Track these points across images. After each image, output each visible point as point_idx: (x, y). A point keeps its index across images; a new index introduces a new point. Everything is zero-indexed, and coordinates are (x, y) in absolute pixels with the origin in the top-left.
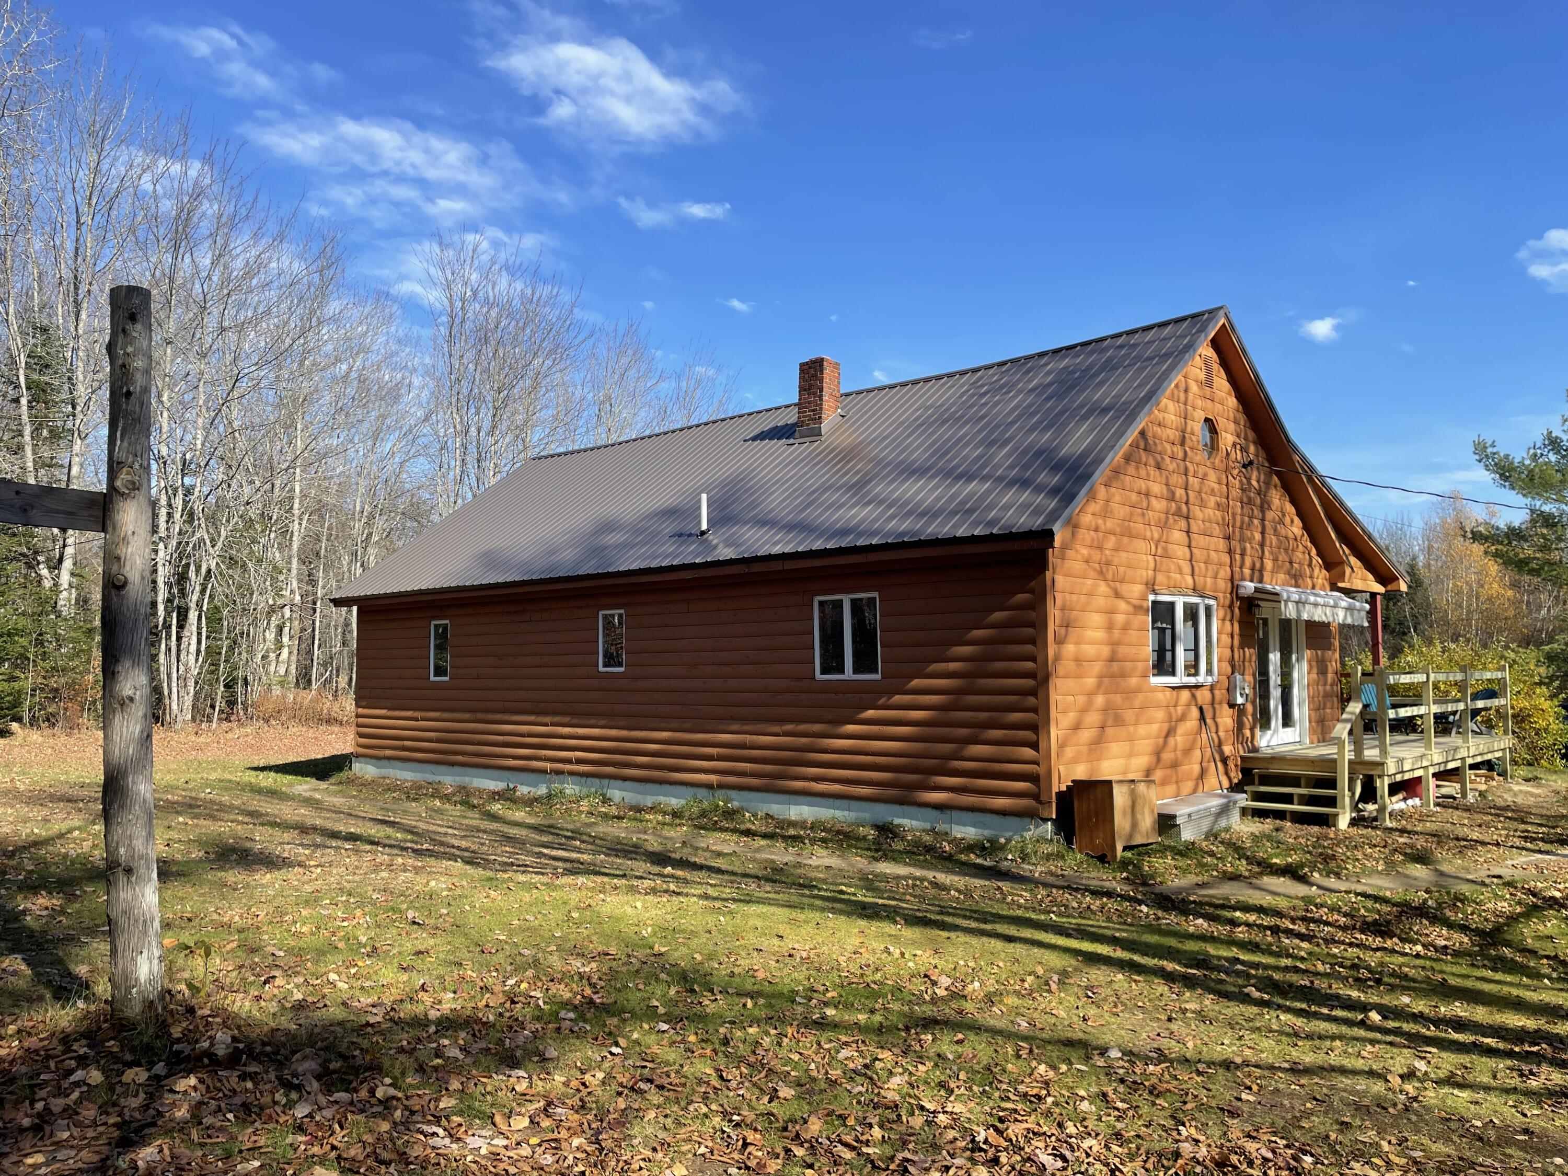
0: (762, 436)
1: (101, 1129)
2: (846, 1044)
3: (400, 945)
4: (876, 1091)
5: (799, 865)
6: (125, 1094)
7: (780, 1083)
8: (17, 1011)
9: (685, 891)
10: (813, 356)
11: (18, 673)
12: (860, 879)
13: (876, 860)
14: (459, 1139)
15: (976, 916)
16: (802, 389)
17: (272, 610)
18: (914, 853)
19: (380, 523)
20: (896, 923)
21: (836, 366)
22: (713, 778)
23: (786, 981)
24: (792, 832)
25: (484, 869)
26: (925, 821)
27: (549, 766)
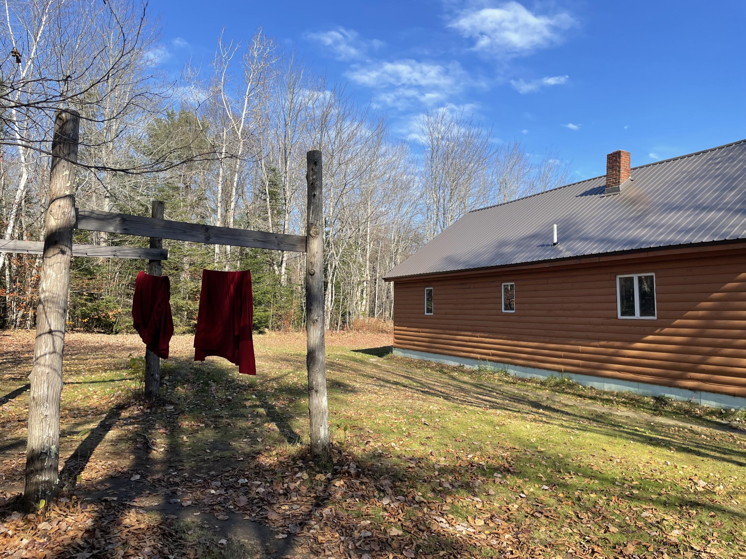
0: (585, 194)
1: (309, 498)
2: (646, 509)
3: (420, 433)
4: (665, 536)
5: (611, 414)
6: (317, 485)
7: (610, 524)
8: (275, 446)
9: (551, 422)
10: (615, 150)
11: (267, 309)
12: (647, 425)
13: (655, 415)
14: (452, 526)
15: (718, 450)
16: (608, 168)
17: (360, 283)
18: (678, 413)
19: (402, 244)
20: (671, 450)
21: (628, 154)
22: (562, 367)
23: (610, 473)
24: (606, 397)
25: (453, 402)
26: (684, 397)
27: (479, 356)
